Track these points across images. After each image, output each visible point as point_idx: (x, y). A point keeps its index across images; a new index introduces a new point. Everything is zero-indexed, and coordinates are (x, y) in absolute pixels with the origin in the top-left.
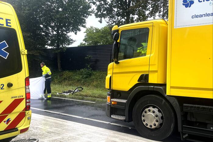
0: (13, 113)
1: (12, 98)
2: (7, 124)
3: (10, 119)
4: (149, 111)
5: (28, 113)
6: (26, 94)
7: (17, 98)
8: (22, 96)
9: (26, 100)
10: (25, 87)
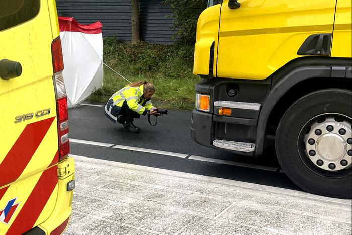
0: (24, 178)
1: (19, 119)
2: (6, 221)
3: (13, 201)
4: (330, 129)
5: (68, 169)
6: (57, 101)
7: (34, 120)
8: (49, 112)
9: (59, 123)
10: (54, 77)
